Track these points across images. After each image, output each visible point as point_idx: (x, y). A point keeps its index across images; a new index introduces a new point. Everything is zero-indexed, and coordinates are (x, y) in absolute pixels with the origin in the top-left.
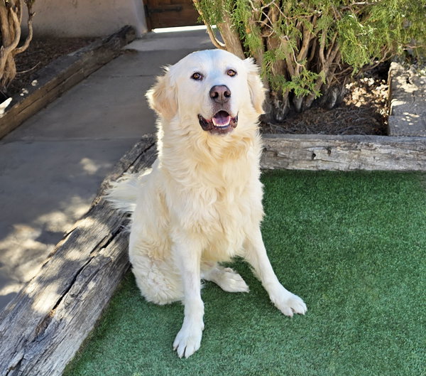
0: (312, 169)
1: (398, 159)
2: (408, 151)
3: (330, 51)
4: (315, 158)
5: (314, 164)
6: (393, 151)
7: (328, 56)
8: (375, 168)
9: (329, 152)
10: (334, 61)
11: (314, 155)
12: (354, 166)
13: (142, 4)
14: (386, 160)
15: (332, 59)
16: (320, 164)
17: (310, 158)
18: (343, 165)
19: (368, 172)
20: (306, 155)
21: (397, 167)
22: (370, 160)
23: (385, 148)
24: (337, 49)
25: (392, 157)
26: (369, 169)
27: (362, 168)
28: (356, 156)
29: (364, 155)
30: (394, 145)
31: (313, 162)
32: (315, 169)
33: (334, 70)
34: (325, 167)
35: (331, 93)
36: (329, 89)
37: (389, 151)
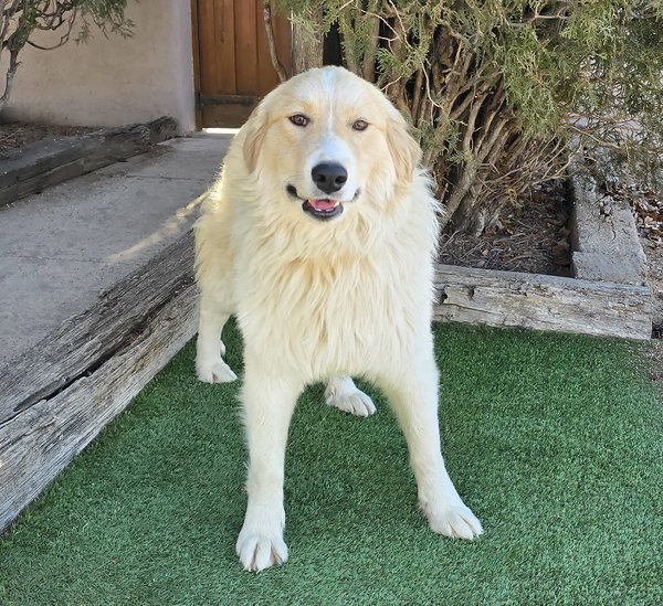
1: (591, 315)
2: (610, 304)
3: (481, 142)
4: (445, 302)
5: (444, 311)
6: (583, 302)
7: (476, 150)
8: (550, 328)
9: (472, 293)
10: (485, 161)
11: (444, 297)
12: (514, 320)
13: (194, 90)
14: (570, 315)
15: (483, 156)
16: (454, 311)
17: (437, 301)
18: (494, 318)
19: (537, 331)
21: (595, 329)
22: (542, 313)
23: (568, 295)
24: (493, 141)
25: (578, 311)
26: (539, 327)
27: (527, 325)
28: (517, 304)
29: (532, 304)
30: (584, 292)
31: (441, 307)
32: (445, 320)
33: (485, 175)
34: (462, 318)
35: (476, 216)
36: (473, 210)
37: (576, 300)
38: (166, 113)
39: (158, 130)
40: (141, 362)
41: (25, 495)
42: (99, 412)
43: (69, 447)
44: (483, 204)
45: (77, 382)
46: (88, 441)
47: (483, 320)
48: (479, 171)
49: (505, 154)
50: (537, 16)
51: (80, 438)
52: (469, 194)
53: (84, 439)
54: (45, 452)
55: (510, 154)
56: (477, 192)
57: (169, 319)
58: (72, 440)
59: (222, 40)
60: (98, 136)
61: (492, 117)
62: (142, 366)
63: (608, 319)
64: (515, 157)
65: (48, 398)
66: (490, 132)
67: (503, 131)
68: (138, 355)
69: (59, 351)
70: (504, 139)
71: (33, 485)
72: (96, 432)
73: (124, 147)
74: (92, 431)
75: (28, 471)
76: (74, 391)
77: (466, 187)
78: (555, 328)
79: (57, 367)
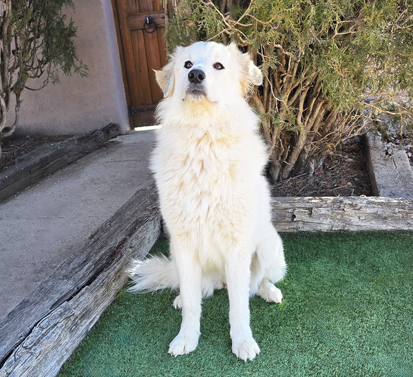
0: (291, 231)
1: (385, 218)
2: (396, 211)
3: (308, 118)
4: (295, 220)
5: (294, 226)
6: (380, 211)
7: (306, 123)
8: (360, 229)
9: (310, 214)
10: (312, 129)
11: (294, 216)
12: (338, 226)
13: (126, 105)
14: (372, 219)
15: (310, 127)
16: (300, 225)
17: (290, 220)
18: (325, 226)
19: (352, 232)
20: (285, 216)
21: (388, 227)
22: (355, 220)
23: (370, 208)
24: (315, 116)
25: (377, 217)
26: (354, 229)
27: (346, 229)
28: (339, 217)
29: (348, 215)
30: (380, 205)
31: (293, 223)
32: (295, 231)
33: (312, 138)
34: (306, 228)
35: (309, 164)
36: (307, 160)
37: (375, 210)
38: (111, 121)
39: (108, 132)
40: (118, 274)
41: (63, 357)
42: (98, 305)
43: (84, 327)
44: (312, 157)
45: (84, 290)
46: (94, 322)
47: (319, 228)
48: (308, 137)
49: (323, 124)
50: (336, 33)
51: (89, 321)
52: (303, 151)
53: (91, 322)
54: (71, 331)
55: (327, 123)
56: (308, 150)
57: (131, 247)
58: (85, 323)
59: (140, 71)
60: (74, 140)
61: (314, 101)
62: (119, 276)
63: (396, 220)
64: (330, 125)
65: (68, 300)
66: (313, 111)
67: (321, 109)
68: (116, 270)
69: (71, 272)
70: (322, 114)
71: (67, 350)
72: (98, 317)
73: (90, 145)
74: (96, 316)
75: (63, 342)
76: (82, 294)
77: (301, 147)
78: (363, 229)
79: (71, 282)
